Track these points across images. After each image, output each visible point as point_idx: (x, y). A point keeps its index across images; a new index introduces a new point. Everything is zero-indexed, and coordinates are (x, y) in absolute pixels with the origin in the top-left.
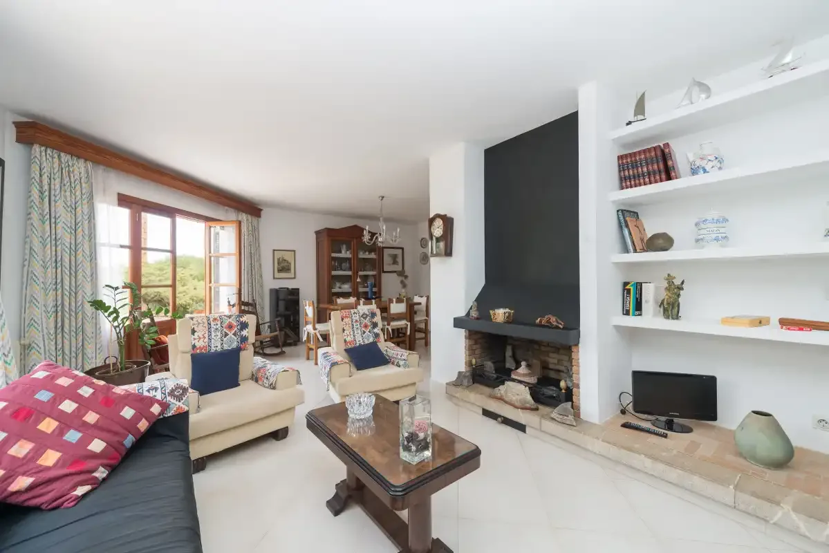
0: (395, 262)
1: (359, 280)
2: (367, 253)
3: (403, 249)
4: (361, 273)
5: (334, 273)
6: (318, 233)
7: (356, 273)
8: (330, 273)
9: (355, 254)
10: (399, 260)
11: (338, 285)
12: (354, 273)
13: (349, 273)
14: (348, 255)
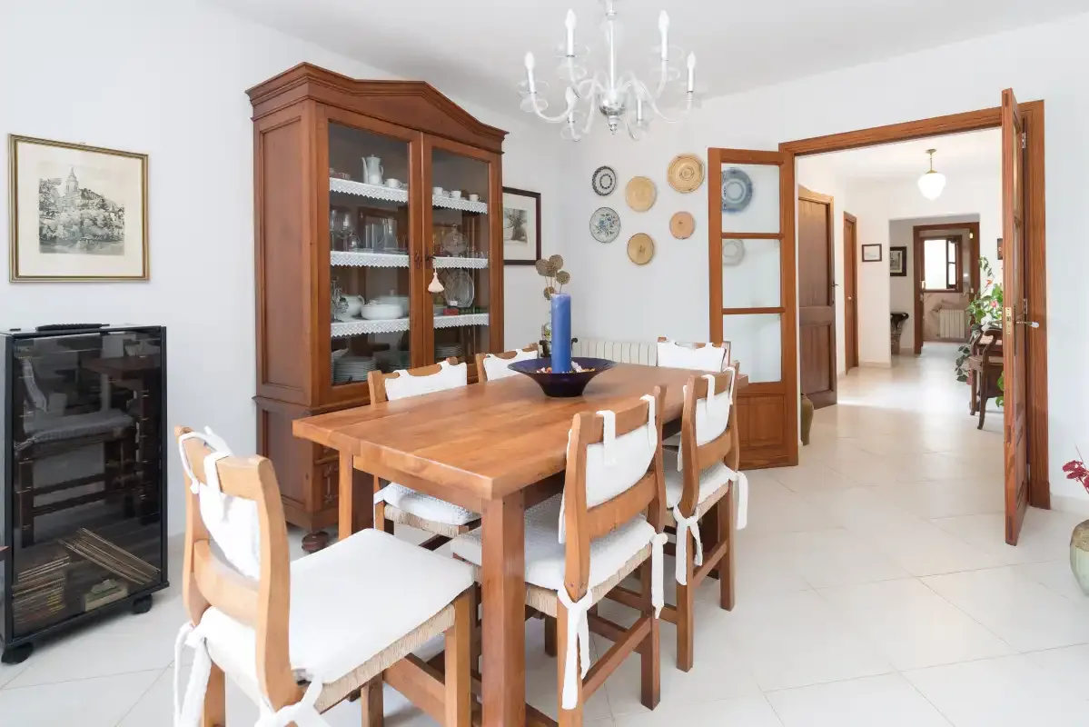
0: (519, 235)
1: (435, 286)
2: (457, 194)
3: (537, 196)
4: (440, 262)
5: (339, 258)
6: (259, 95)
7: (423, 261)
8: (323, 257)
9: (422, 194)
10: (529, 227)
11: (353, 304)
12: (417, 261)
13: (401, 260)
14: (394, 192)
